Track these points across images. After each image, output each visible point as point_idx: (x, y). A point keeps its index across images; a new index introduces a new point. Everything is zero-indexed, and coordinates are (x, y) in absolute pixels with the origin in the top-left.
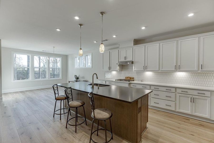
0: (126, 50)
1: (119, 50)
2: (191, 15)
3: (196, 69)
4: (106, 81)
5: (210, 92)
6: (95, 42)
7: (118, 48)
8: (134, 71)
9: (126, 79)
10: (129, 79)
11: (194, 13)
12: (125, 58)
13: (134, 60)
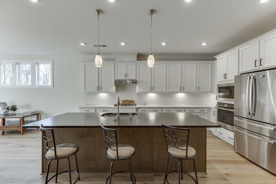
0: (127, 65)
1: (115, 63)
2: (204, 44)
3: (194, 90)
4: (96, 109)
5: (207, 109)
6: (83, 44)
7: (114, 60)
8: (138, 92)
9: (123, 103)
10: (128, 103)
11: (207, 43)
12: (126, 75)
13: (137, 79)
